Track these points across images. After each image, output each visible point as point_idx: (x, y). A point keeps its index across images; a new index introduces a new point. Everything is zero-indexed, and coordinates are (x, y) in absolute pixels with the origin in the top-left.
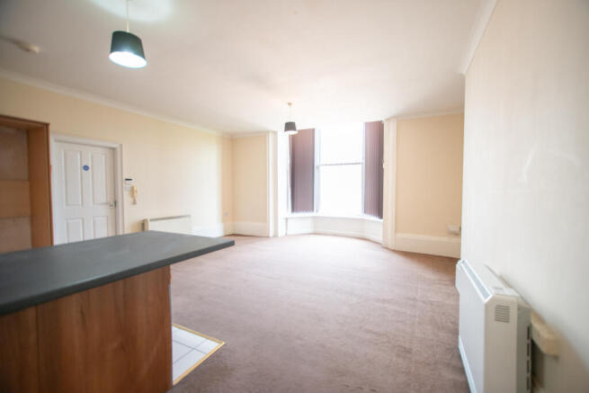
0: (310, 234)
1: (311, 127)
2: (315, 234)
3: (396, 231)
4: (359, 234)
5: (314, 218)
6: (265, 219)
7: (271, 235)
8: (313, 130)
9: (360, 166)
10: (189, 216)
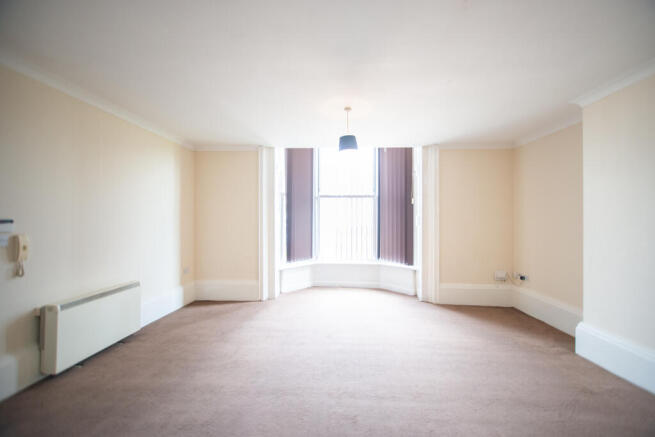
0: (308, 288)
1: (308, 147)
2: (314, 287)
3: (441, 281)
4: (374, 284)
5: (314, 267)
6: (257, 274)
7: (265, 296)
8: (312, 150)
9: (372, 199)
10: (137, 284)
